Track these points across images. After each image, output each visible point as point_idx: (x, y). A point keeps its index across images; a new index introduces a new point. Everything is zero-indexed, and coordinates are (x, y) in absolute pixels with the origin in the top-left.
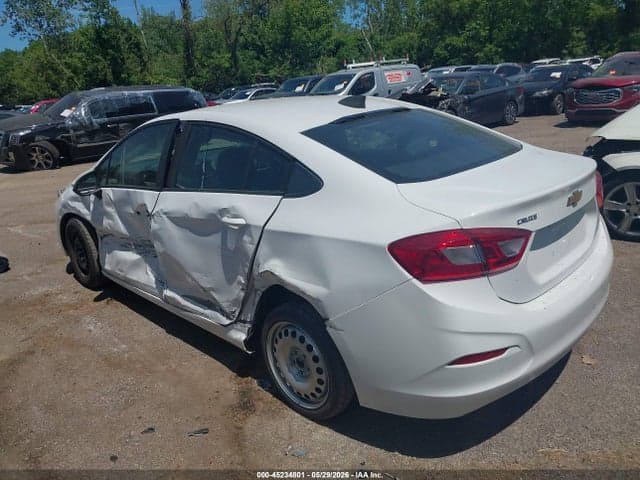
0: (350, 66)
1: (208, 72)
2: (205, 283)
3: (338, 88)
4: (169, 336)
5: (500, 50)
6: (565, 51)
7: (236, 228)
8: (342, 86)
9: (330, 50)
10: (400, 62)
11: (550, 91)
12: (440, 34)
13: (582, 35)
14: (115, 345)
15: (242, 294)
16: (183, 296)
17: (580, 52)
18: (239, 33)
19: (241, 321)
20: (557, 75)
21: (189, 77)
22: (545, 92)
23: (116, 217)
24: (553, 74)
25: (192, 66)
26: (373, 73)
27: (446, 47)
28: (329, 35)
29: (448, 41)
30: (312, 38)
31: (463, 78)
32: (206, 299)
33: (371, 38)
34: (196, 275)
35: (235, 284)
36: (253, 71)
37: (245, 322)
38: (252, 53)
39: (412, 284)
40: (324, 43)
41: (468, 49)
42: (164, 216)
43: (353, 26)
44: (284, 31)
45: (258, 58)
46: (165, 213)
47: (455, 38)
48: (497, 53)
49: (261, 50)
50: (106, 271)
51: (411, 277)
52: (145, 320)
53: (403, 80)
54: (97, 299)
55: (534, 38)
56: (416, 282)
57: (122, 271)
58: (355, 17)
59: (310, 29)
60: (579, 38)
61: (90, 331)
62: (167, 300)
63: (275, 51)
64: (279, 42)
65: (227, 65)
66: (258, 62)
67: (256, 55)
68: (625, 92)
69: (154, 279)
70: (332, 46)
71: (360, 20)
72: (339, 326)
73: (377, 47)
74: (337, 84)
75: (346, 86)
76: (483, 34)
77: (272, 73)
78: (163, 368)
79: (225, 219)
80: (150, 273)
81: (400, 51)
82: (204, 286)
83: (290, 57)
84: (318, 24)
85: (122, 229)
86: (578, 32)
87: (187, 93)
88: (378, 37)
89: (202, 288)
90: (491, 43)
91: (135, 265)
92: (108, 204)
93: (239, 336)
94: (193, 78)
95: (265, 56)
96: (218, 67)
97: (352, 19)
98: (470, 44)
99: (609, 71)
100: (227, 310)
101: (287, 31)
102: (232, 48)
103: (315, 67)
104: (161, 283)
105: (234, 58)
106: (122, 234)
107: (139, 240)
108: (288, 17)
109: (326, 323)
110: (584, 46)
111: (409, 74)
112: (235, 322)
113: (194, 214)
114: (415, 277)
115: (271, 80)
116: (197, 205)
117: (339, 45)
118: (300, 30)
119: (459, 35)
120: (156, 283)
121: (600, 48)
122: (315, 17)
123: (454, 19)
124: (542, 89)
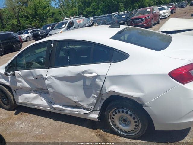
0: (65, 19)
1: (10, 26)
2: (76, 99)
3: (63, 26)
4: (56, 121)
5: (102, 11)
6: (119, 10)
7: (92, 77)
8: (64, 26)
9: (51, 15)
10: (80, 17)
11: (124, 21)
12: (84, 8)
13: (122, 5)
14: (36, 130)
15: (96, 101)
16: (63, 106)
17: (123, 10)
18: (19, 12)
19: (94, 110)
20: (124, 16)
21: (3, 28)
22: (122, 22)
23: (24, 81)
24: (123, 16)
25: (4, 25)
26: (73, 21)
27: (86, 12)
28: (49, 11)
29: (87, 10)
30: (44, 12)
31: (101, 19)
32: (75, 105)
33: (63, 11)
34: (71, 98)
35: (91, 98)
36: (26, 24)
37: (96, 111)
38: (24, 18)
39: (180, 85)
40: (48, 13)
41: (92, 12)
42: (53, 78)
43: (55, 8)
44: (34, 10)
45: (27, 20)
46: (53, 77)
47: (88, 8)
48: (101, 12)
49: (27, 18)
50: (19, 103)
51: (179, 83)
52: (42, 117)
53: (82, 22)
54: (16, 114)
55: (110, 7)
56: (181, 84)
57: (28, 101)
58: (56, 4)
59: (43, 9)
60: (122, 6)
61: (22, 127)
62: (55, 109)
63: (33, 18)
64: (34, 14)
65: (16, 23)
66: (27, 21)
67: (26, 19)
68: (145, 19)
69: (46, 102)
70: (51, 14)
71: (57, 5)
72: (149, 105)
73: (66, 13)
74: (62, 25)
75: (65, 25)
76: (96, 7)
77: (33, 24)
78: (62, 134)
79: (85, 75)
80: (43, 100)
81: (73, 14)
82: (75, 100)
83: (38, 19)
84: (45, 7)
85: (27, 85)
86: (121, 4)
87: (11, 34)
88: (65, 10)
89: (74, 102)
90: (99, 9)
91: (35, 98)
92: (19, 77)
93: (95, 116)
94: (5, 29)
95: (29, 19)
96: (13, 24)
97: (55, 5)
98: (93, 10)
99: (139, 14)
100: (88, 108)
101: (35, 10)
102: (17, 17)
103: (47, 21)
104: (50, 103)
105: (18, 20)
106: (28, 87)
107: (36, 88)
108: (35, 6)
109: (143, 105)
110: (123, 8)
111: (83, 20)
112: (92, 111)
113: (69, 75)
114: (180, 83)
115: (33, 27)
116: (70, 71)
117: (53, 14)
118: (40, 10)
119: (89, 8)
120: (47, 103)
121: (127, 9)
122: (44, 5)
123: (87, 3)
124: (121, 21)
